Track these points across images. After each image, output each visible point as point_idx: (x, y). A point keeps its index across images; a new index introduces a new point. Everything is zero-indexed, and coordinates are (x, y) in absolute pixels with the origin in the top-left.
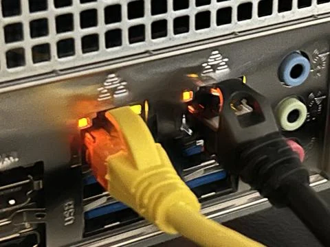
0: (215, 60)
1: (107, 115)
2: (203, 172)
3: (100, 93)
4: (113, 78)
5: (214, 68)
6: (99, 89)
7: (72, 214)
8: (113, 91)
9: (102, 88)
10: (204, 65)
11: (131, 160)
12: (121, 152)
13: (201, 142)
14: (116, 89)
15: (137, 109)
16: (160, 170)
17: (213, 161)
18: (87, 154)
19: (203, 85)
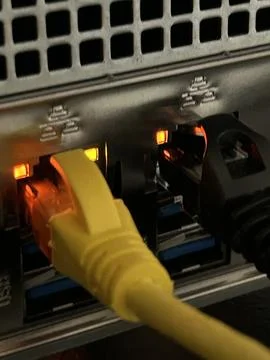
0: (199, 89)
1: (52, 161)
2: (184, 238)
3: (43, 131)
4: (60, 111)
5: (198, 99)
6: (41, 126)
7: (8, 293)
8: (61, 129)
9: (46, 125)
10: (184, 96)
11: (81, 221)
12: (69, 211)
13: (179, 199)
14: (64, 126)
15: (92, 154)
16: (119, 235)
17: (196, 224)
18: (27, 213)
19: (183, 122)
